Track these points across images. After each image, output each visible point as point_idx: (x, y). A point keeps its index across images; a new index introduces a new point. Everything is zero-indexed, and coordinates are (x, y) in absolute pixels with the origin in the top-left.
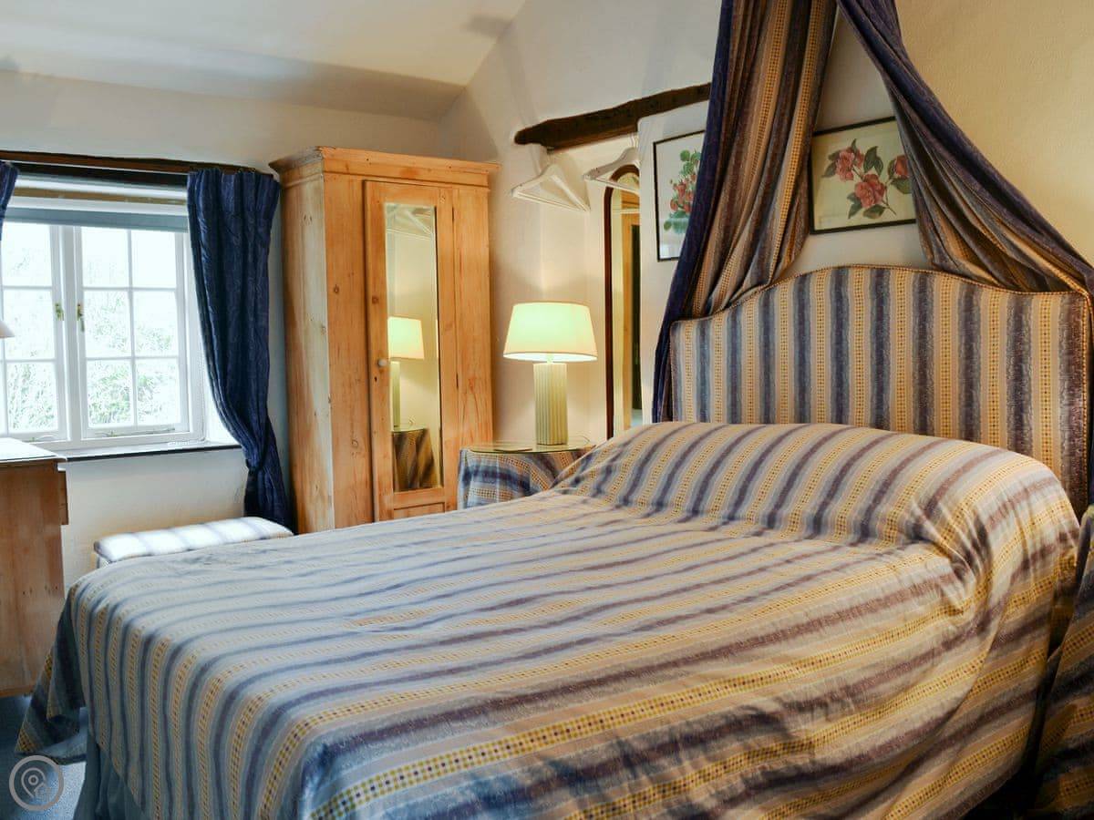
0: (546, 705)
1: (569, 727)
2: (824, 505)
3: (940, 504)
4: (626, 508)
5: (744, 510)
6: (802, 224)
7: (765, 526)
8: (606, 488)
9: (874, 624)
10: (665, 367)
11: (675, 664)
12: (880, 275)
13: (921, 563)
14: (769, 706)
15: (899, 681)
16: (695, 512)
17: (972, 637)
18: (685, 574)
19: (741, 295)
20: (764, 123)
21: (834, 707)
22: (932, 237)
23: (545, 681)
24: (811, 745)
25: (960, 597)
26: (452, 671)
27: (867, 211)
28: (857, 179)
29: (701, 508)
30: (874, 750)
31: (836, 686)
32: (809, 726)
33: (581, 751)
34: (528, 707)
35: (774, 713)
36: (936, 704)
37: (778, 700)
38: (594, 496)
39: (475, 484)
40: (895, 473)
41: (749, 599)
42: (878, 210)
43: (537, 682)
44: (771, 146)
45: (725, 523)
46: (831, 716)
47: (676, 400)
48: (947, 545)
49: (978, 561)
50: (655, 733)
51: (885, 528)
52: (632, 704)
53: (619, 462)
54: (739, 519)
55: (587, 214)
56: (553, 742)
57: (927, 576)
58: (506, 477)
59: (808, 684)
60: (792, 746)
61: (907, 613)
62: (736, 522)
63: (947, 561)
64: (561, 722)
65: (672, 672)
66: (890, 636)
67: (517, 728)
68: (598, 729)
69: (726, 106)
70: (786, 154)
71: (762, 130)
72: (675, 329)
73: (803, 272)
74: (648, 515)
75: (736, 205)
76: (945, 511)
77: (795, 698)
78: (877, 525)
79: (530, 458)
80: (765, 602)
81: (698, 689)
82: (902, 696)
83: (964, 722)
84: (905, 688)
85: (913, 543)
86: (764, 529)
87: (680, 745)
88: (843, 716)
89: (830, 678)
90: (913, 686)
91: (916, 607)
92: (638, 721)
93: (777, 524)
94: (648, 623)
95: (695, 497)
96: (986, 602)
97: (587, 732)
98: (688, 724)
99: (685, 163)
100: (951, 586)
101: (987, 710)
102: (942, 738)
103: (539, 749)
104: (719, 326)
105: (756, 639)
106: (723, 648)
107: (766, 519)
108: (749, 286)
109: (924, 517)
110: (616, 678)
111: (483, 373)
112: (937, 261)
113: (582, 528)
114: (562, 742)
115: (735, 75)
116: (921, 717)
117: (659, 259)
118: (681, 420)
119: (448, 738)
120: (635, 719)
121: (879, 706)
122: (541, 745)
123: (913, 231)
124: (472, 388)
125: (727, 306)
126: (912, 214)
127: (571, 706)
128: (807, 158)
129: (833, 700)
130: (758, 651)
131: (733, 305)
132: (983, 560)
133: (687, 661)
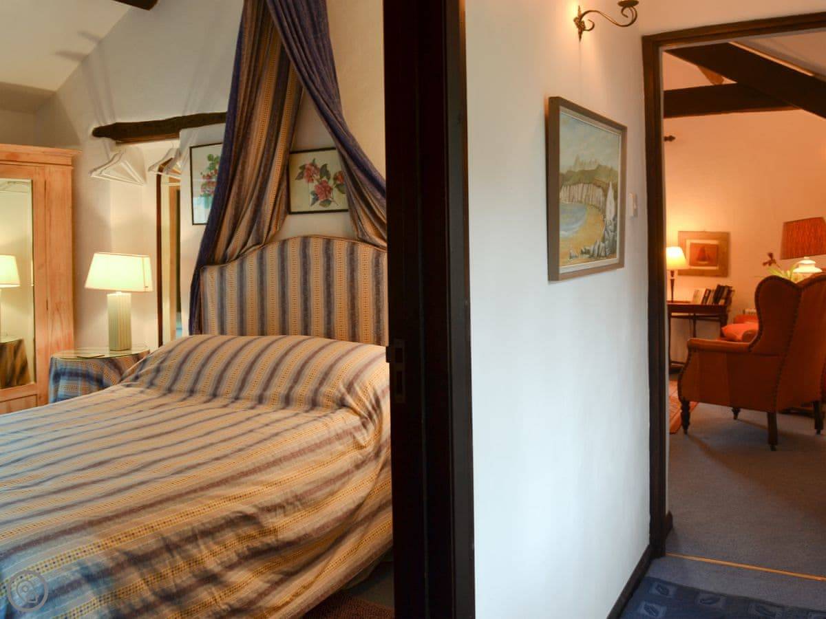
0: (120, 521)
1: (134, 532)
2: (291, 388)
3: (355, 385)
4: (170, 395)
5: (244, 393)
6: (283, 207)
7: (256, 402)
8: (157, 382)
9: (313, 459)
10: (197, 296)
11: (195, 491)
12: (328, 242)
13: (343, 420)
14: (249, 510)
15: (328, 490)
16: (214, 395)
17: (372, 461)
18: (206, 437)
19: (245, 251)
20: (259, 144)
21: (289, 508)
22: (357, 221)
23: (119, 508)
24: (275, 531)
25: (364, 439)
26: (62, 508)
27: (322, 202)
28: (316, 183)
29: (218, 393)
30: (313, 530)
31: (289, 496)
32: (274, 520)
33: (141, 545)
34: (109, 523)
35: (253, 514)
36: (351, 501)
37: (255, 506)
38: (148, 388)
39: (63, 383)
40: (331, 367)
41: (240, 450)
42: (328, 202)
43: (114, 509)
44: (264, 160)
45: (233, 402)
46: (287, 513)
47: (204, 319)
48: (358, 409)
49: (375, 417)
50: (184, 531)
51: (325, 401)
52: (169, 516)
53: (166, 364)
54: (241, 399)
55: (144, 187)
56: (124, 541)
57: (346, 428)
58: (86, 376)
59: (273, 495)
60: (264, 532)
61: (333, 450)
62: (239, 401)
63: (358, 418)
64: (129, 529)
65: (192, 496)
66: (322, 464)
67: (104, 536)
68: (150, 531)
69: (236, 133)
70: (274, 164)
71: (258, 149)
72: (203, 271)
73: (283, 238)
74: (184, 399)
75: (242, 194)
76: (358, 389)
77: (265, 504)
78: (321, 399)
79: (104, 362)
80: (250, 451)
81: (208, 504)
82: (330, 499)
83: (369, 511)
84: (332, 494)
85: (340, 408)
86: (256, 405)
87: (198, 537)
88: (295, 512)
89: (285, 491)
90: (336, 492)
91: (338, 447)
92: (174, 525)
93: (264, 401)
94: (180, 469)
95: (214, 386)
96: (379, 441)
97: (144, 534)
98: (203, 524)
99: (210, 162)
100: (359, 433)
101: (382, 503)
102: (357, 521)
103: (117, 546)
104: (232, 270)
105: (243, 473)
106: (223, 480)
107: (257, 398)
108: (251, 245)
109: (346, 393)
110: (161, 502)
111: (66, 297)
112: (360, 236)
113: (140, 411)
114: (130, 541)
115: (242, 114)
116: (341, 509)
117: (193, 224)
118: (208, 333)
119: (64, 544)
120: (172, 524)
121: (316, 505)
122: (117, 544)
123: (347, 216)
124: (58, 310)
125: (237, 258)
126: (346, 207)
127: (134, 520)
128: (286, 168)
129: (288, 503)
130: (243, 480)
131: (241, 256)
132: (378, 416)
133: (202, 489)
